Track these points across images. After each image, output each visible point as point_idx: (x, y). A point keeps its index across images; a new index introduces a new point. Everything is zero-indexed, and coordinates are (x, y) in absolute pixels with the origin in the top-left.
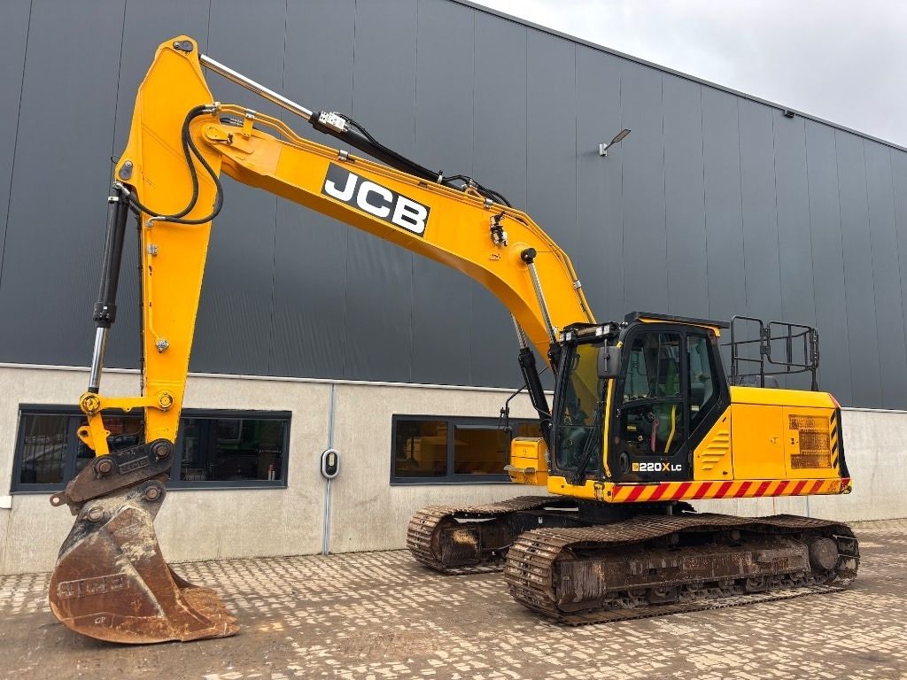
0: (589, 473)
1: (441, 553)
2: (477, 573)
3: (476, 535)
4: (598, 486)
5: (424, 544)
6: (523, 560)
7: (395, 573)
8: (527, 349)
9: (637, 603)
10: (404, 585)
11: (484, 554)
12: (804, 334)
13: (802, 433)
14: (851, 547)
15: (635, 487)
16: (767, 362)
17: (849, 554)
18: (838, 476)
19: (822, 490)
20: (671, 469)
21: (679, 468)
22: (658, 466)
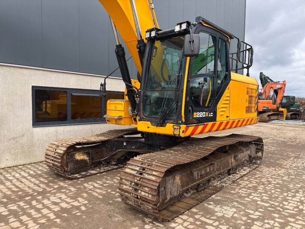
0: (167, 119)
1: (67, 166)
2: (90, 176)
3: (88, 154)
4: (176, 127)
5: (56, 163)
6: (133, 180)
7: (37, 182)
8: (120, 45)
9: (192, 192)
10: (43, 193)
11: (93, 163)
12: (250, 49)
13: (249, 96)
14: (260, 147)
15: (194, 127)
16: (238, 61)
17: (259, 150)
18: (257, 116)
19: (252, 123)
20: (209, 115)
21: (212, 114)
22: (204, 114)
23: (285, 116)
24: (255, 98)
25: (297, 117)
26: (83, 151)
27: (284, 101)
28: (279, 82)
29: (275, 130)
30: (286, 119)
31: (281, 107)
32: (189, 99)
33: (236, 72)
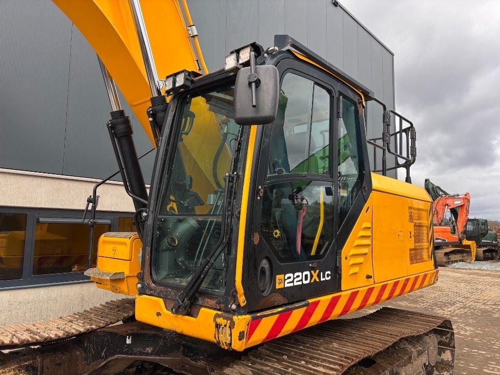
3: (32, 370)
4: (220, 320)
8: (121, 113)
12: (408, 129)
13: (415, 226)
14: (446, 338)
15: (277, 316)
16: (387, 150)
17: (443, 345)
18: (433, 268)
19: (426, 283)
20: (320, 279)
21: (328, 275)
22: (306, 276)
23: (474, 254)
24: (426, 229)
25: (495, 256)
26: (18, 363)
27: (470, 227)
28: (458, 195)
29: (463, 284)
30: (475, 260)
31: (466, 238)
32: (261, 238)
33: (384, 174)
